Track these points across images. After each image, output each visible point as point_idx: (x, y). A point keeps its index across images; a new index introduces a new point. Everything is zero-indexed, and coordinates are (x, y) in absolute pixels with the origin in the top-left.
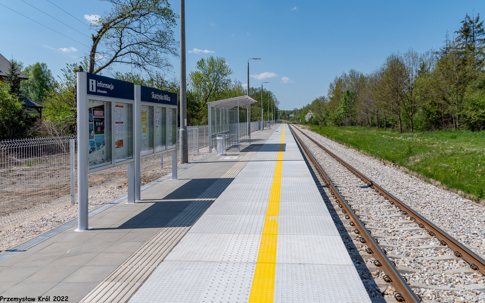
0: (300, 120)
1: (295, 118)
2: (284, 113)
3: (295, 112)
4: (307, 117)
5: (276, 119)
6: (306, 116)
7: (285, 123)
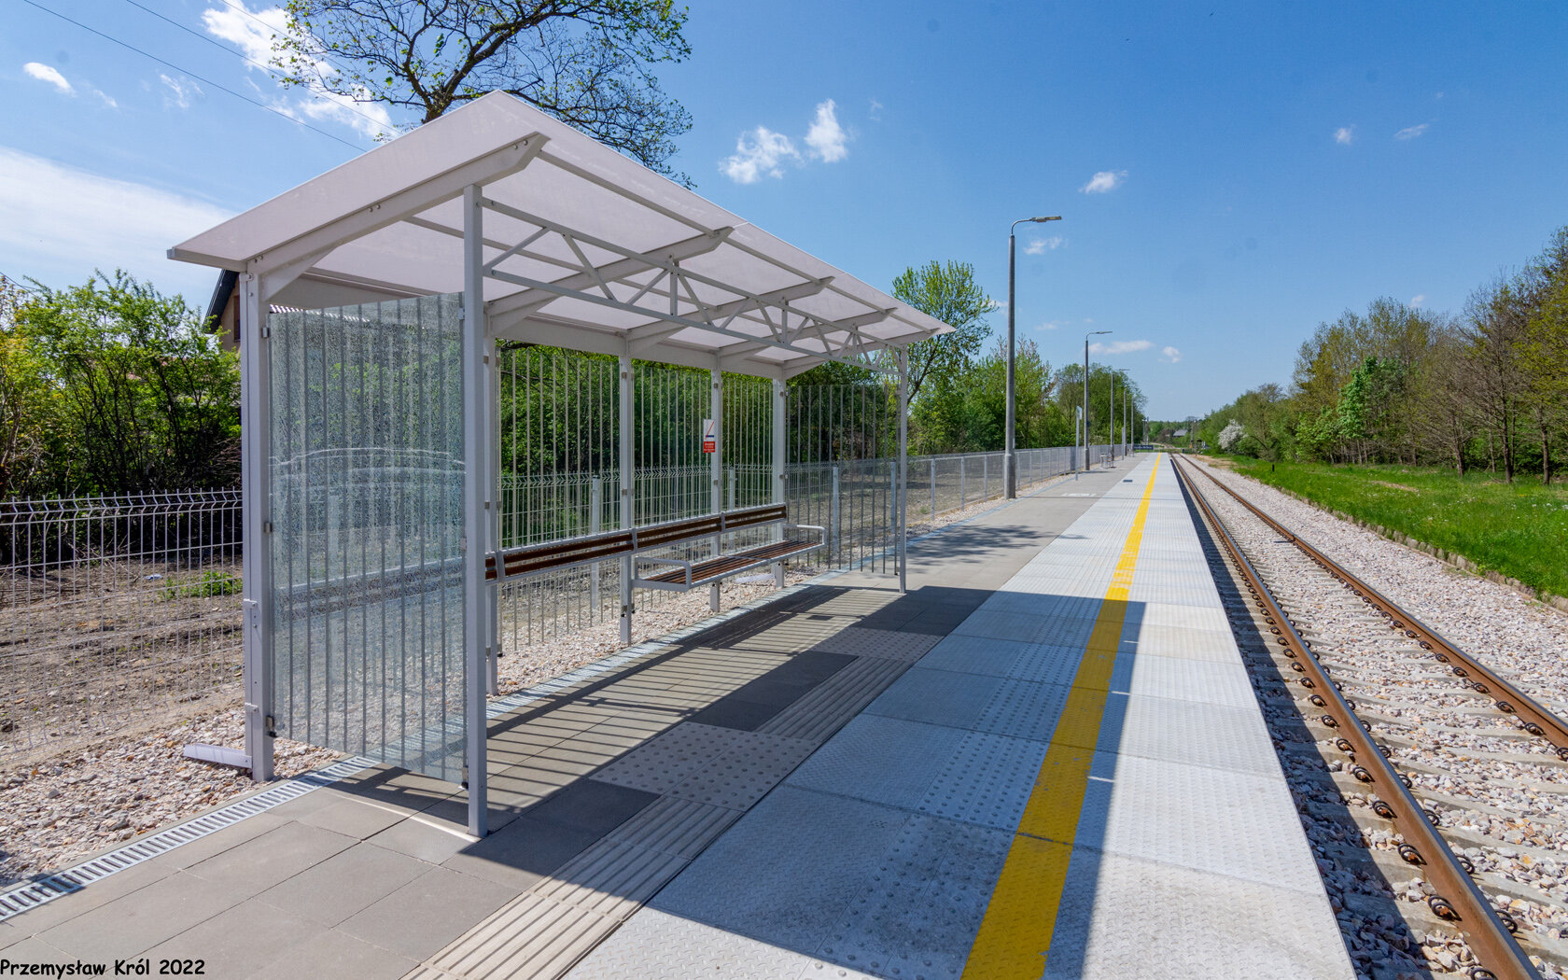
0: (1204, 444)
1: (1189, 438)
2: (1160, 426)
3: (1189, 425)
4: (1225, 438)
5: (1137, 440)
6: (1221, 434)
7: (1163, 451)
